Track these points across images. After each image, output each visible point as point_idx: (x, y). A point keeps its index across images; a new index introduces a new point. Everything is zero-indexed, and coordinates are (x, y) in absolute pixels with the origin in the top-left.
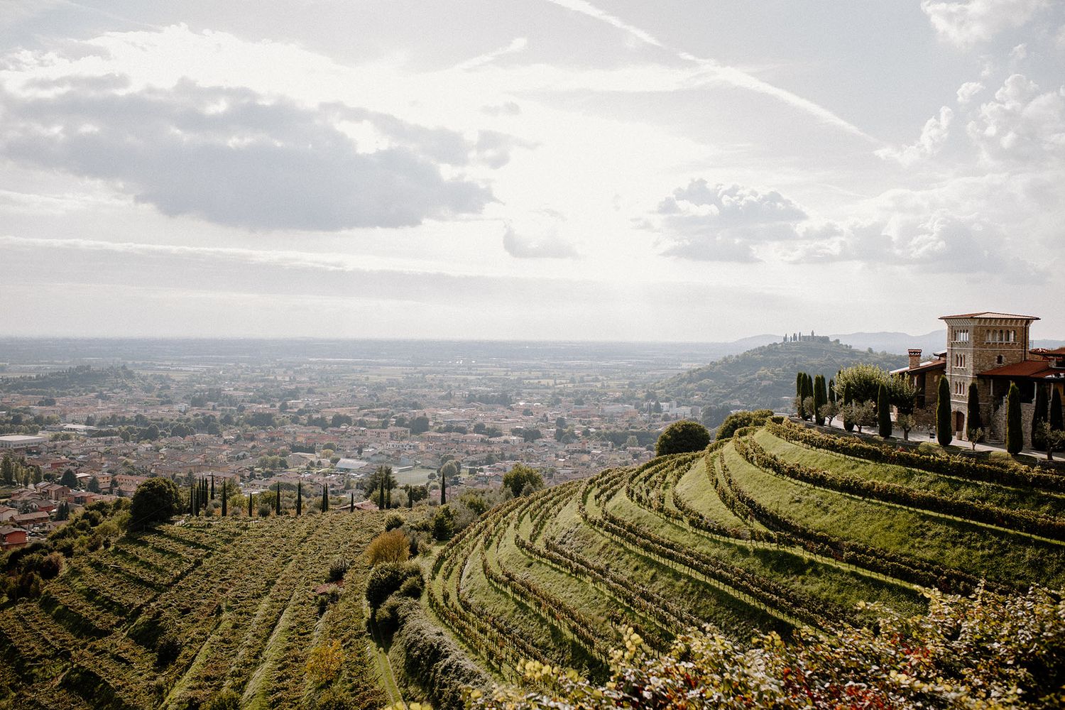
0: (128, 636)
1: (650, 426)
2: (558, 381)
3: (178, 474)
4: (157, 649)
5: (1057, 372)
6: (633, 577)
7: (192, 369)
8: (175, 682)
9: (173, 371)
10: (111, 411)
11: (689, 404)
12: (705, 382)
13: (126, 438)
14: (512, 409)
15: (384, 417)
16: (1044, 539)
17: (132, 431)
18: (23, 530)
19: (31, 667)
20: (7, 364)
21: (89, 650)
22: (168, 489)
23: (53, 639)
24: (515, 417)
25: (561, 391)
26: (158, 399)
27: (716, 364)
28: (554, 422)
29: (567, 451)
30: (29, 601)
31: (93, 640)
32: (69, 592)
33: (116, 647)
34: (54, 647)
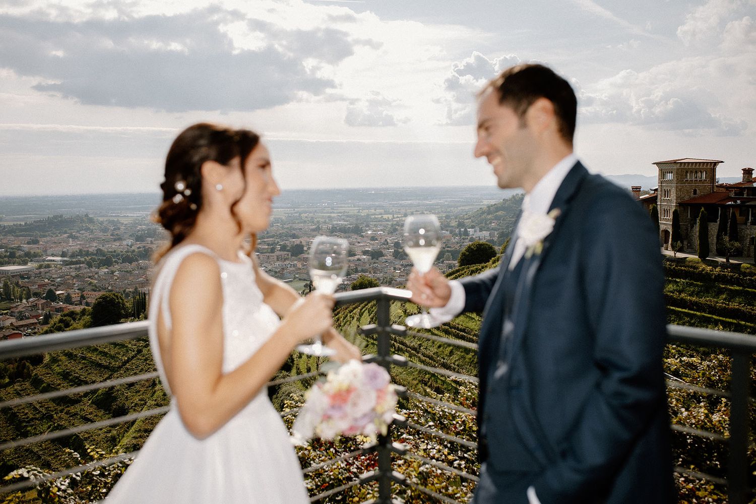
0: (92, 403)
1: (461, 246)
2: (395, 216)
3: (127, 290)
4: (112, 411)
5: (735, 200)
6: (437, 353)
7: (135, 215)
8: (124, 433)
9: (122, 217)
10: (79, 247)
11: (488, 229)
12: (500, 213)
13: (90, 265)
14: (362, 236)
15: (272, 245)
16: (721, 318)
17: (94, 260)
18: (20, 332)
19: (26, 426)
20: (4, 216)
21: (65, 413)
22: (117, 301)
23: (40, 407)
24: (365, 242)
25: (397, 222)
26: (112, 237)
27: (507, 200)
28: (392, 245)
29: (402, 265)
30: (23, 381)
31: (68, 407)
32: (50, 374)
33: (84, 411)
34: (41, 412)
